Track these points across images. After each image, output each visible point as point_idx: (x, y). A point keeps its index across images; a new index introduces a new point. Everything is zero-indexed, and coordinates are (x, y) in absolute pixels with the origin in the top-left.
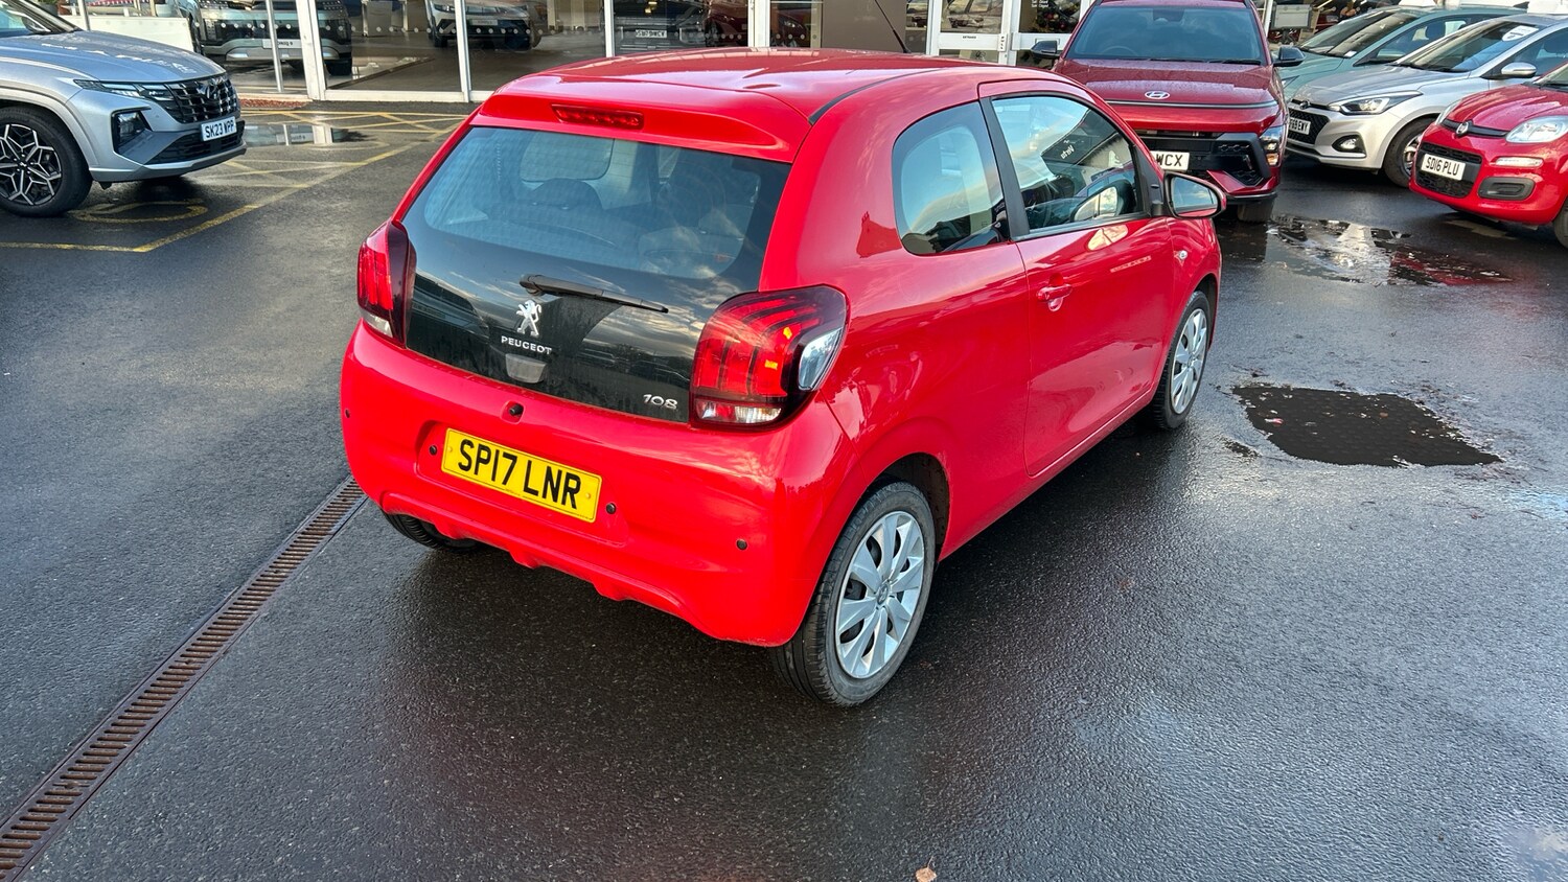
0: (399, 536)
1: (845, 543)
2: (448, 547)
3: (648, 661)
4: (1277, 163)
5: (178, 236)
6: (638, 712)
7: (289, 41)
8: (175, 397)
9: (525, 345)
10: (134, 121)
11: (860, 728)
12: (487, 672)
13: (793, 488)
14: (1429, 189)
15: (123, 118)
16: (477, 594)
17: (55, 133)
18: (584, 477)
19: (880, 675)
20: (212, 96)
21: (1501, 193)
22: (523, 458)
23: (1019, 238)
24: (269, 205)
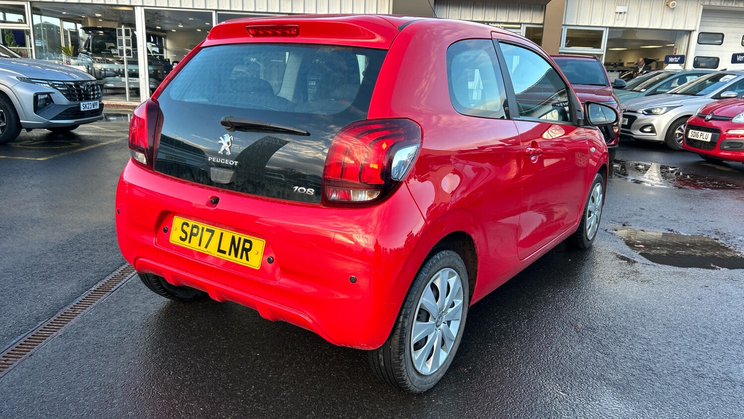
0: (150, 293)
1: (418, 283)
2: (177, 297)
3: (291, 364)
4: (618, 132)
5: (62, 154)
6: (283, 395)
7: (134, 79)
8: (39, 222)
9: (221, 161)
10: (46, 99)
11: (425, 407)
12: (191, 369)
13: (386, 249)
14: (693, 147)
15: (40, 97)
16: (191, 325)
17: (5, 103)
18: (255, 241)
19: (436, 374)
20: (87, 90)
21: (731, 147)
22: (218, 231)
23: (515, 118)
24: (112, 143)
